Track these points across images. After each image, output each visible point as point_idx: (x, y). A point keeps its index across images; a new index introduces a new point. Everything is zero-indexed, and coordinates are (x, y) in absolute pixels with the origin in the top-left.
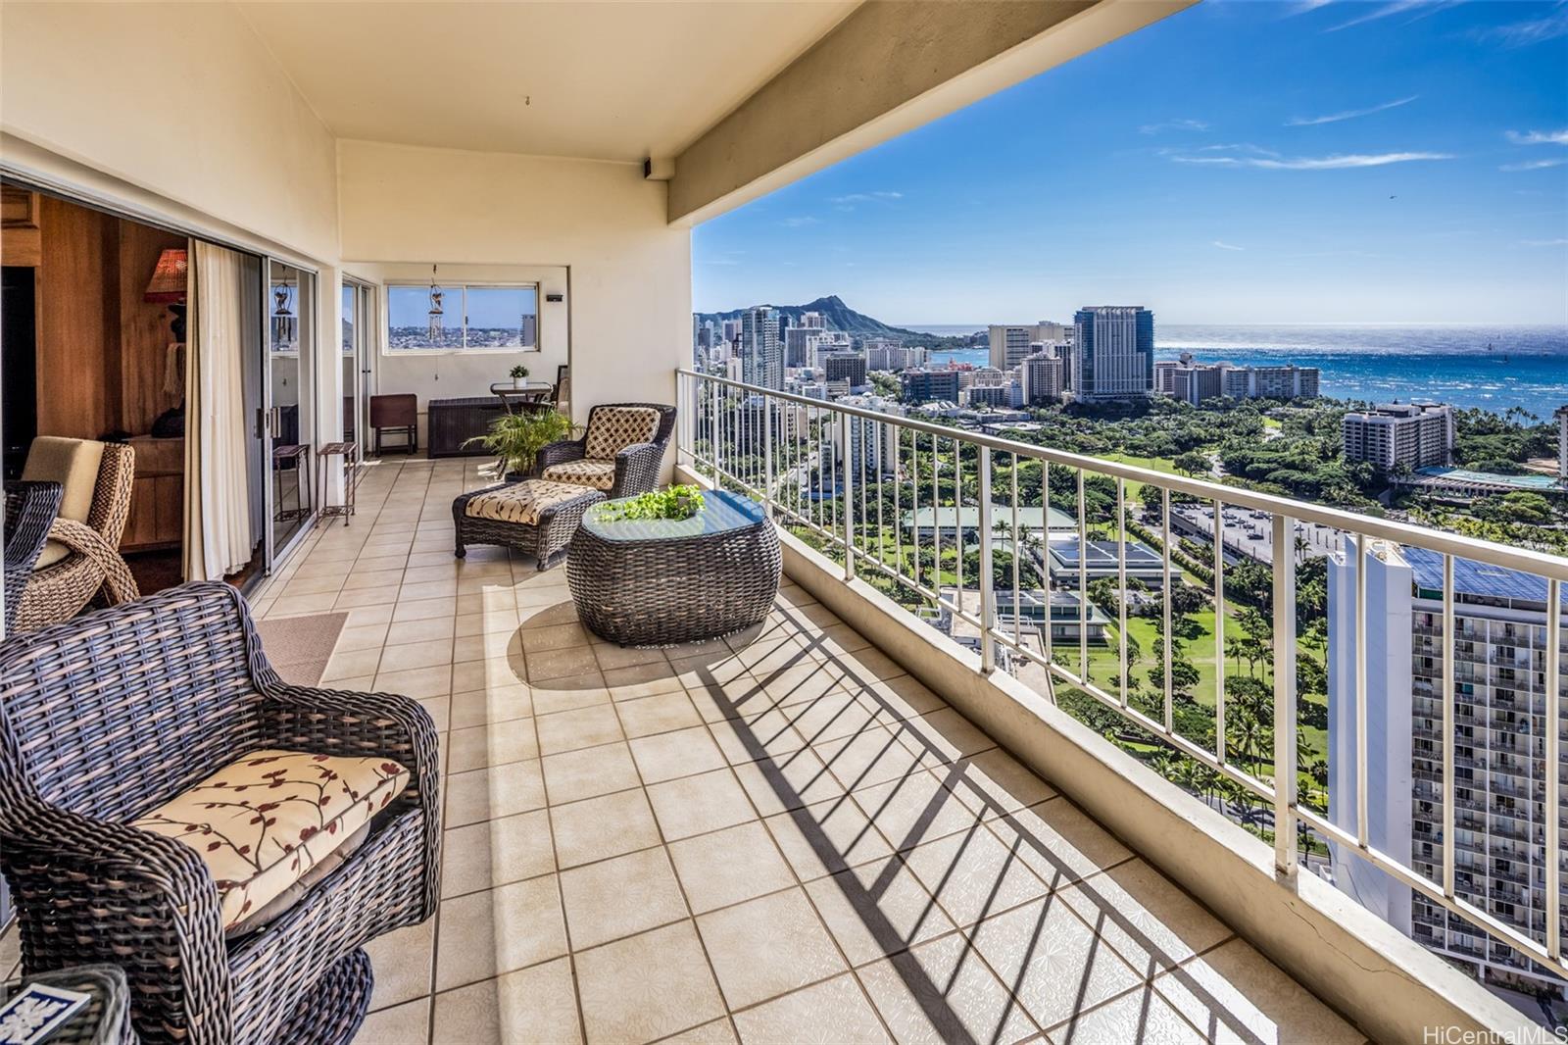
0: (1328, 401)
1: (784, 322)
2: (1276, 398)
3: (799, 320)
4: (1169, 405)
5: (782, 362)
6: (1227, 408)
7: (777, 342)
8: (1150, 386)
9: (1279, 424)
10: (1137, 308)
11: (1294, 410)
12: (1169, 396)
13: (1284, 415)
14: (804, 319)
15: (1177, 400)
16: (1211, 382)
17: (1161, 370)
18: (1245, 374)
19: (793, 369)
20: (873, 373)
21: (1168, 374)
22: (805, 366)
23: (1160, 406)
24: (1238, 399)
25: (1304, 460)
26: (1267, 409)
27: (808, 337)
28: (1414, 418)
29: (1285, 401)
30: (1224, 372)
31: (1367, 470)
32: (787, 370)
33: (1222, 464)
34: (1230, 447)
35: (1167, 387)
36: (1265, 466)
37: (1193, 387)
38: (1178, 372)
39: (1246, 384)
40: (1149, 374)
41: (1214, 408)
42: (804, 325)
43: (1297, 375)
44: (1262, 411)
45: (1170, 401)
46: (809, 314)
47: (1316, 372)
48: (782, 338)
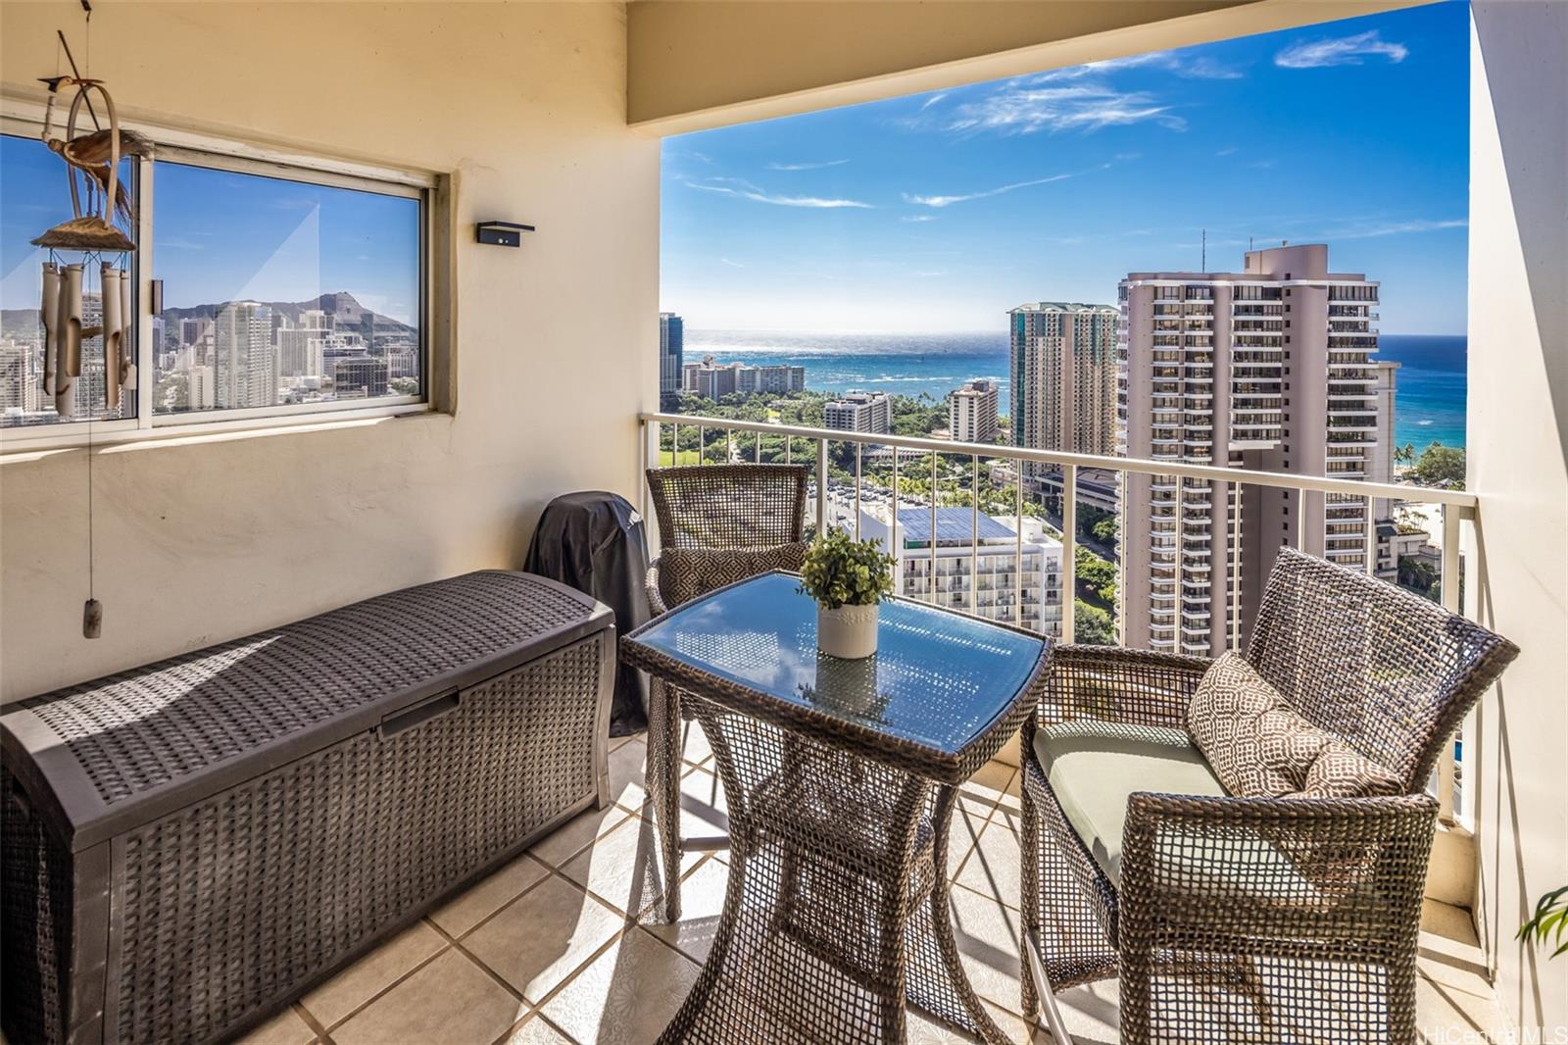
0: (811, 394)
1: (277, 322)
2: (775, 393)
3: (296, 320)
4: (695, 403)
5: (274, 370)
6: (739, 403)
7: (269, 347)
8: (679, 385)
9: (778, 414)
10: (670, 314)
11: (787, 402)
12: (694, 394)
13: (782, 407)
14: (302, 318)
15: (701, 397)
16: (727, 381)
17: (688, 371)
18: (753, 372)
19: (289, 379)
20: (397, 380)
21: (693, 374)
22: (305, 374)
23: (687, 404)
24: (749, 394)
25: (798, 443)
26: (769, 402)
27: (309, 340)
28: (869, 404)
29: (782, 395)
30: (738, 372)
31: (840, 448)
32: (280, 379)
33: (738, 451)
34: (745, 437)
35: (693, 387)
36: (770, 451)
37: (714, 384)
38: (702, 373)
39: (754, 381)
40: (679, 376)
41: (729, 403)
42: (304, 325)
43: (790, 372)
44: (765, 404)
45: (696, 398)
46: (310, 312)
47: (802, 370)
48: (274, 342)
